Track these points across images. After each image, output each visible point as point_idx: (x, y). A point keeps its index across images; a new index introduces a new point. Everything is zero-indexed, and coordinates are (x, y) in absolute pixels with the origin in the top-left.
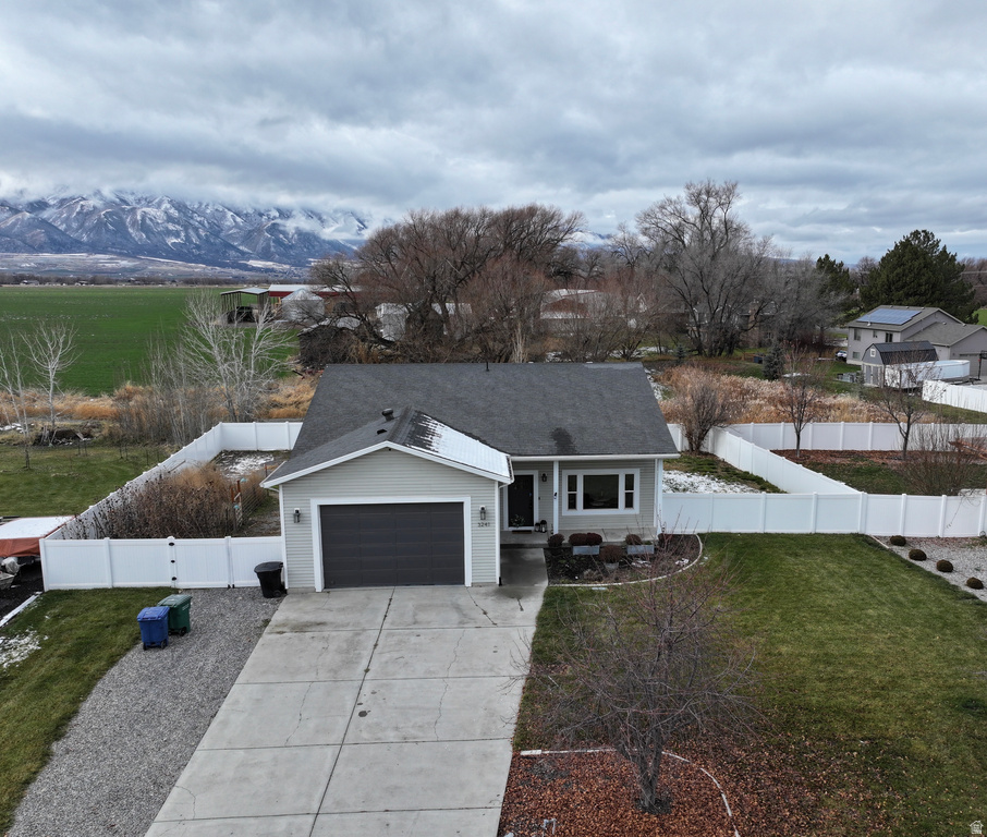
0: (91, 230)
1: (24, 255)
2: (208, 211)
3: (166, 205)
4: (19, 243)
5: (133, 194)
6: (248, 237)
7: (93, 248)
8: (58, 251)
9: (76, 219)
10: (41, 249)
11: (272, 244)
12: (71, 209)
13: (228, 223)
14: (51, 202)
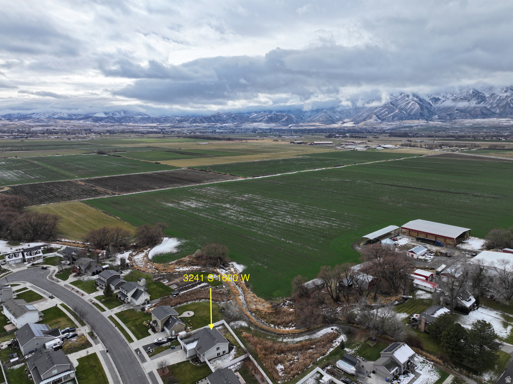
0: (502, 107)
1: (468, 120)
4: (468, 115)
7: (501, 115)
8: (484, 118)
9: (496, 103)
10: (477, 117)
12: (494, 98)
14: (487, 96)
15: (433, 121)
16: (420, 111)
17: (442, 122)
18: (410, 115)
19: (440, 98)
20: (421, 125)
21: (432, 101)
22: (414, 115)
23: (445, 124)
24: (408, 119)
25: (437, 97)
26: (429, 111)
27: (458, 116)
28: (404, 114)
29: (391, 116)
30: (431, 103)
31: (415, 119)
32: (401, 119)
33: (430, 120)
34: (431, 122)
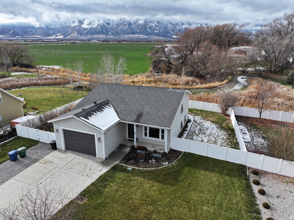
0: (139, 29)
1: (126, 35)
2: (165, 24)
3: (156, 23)
4: (126, 32)
5: (149, 20)
6: (173, 31)
7: (140, 33)
8: (133, 34)
9: (137, 27)
10: (129, 34)
11: (178, 32)
12: (136, 24)
13: (169, 27)
14: (132, 23)
15: (109, 35)
16: (102, 30)
17: (114, 36)
18: (96, 32)
19: (110, 23)
20: (104, 38)
21: (107, 25)
22: (99, 32)
23: (115, 37)
24: (96, 34)
25: (109, 22)
26: (106, 30)
27: (121, 33)
28: (93, 31)
29: (85, 32)
30: (106, 26)
31: (99, 34)
32: (92, 34)
33: (108, 35)
34: (108, 36)
